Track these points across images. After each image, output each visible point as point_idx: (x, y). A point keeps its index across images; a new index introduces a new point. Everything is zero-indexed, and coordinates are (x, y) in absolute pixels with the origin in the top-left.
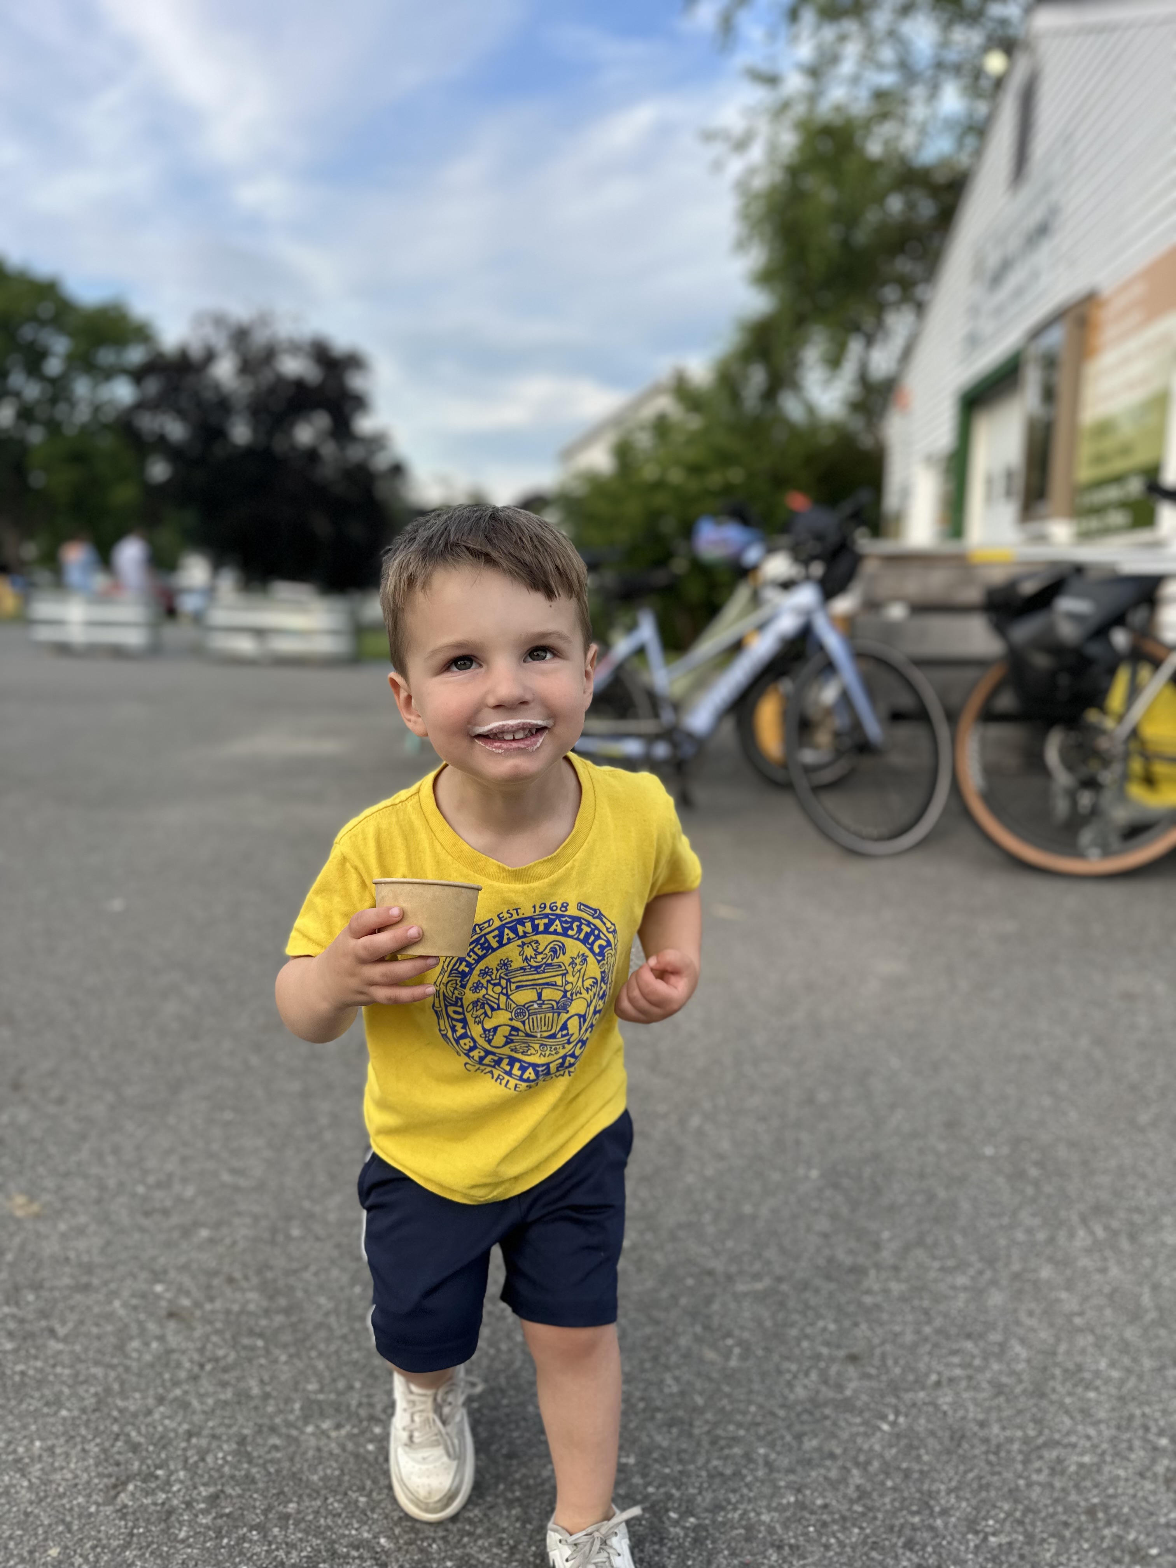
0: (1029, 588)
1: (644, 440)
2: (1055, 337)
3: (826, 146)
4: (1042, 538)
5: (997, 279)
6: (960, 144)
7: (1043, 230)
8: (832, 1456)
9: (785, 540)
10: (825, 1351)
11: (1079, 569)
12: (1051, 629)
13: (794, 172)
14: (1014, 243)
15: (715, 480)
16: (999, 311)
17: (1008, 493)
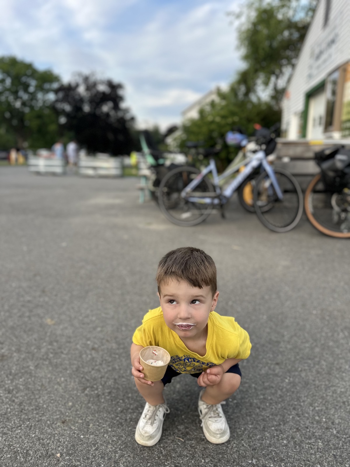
0: (328, 152)
1: (208, 108)
2: (336, 75)
3: (265, 16)
4: (331, 137)
5: (318, 57)
6: (307, 14)
7: (333, 42)
8: (272, 387)
9: (254, 138)
10: (269, 362)
11: (343, 147)
12: (334, 164)
13: (255, 25)
14: (324, 46)
15: (230, 120)
16: (318, 67)
17: (320, 124)
